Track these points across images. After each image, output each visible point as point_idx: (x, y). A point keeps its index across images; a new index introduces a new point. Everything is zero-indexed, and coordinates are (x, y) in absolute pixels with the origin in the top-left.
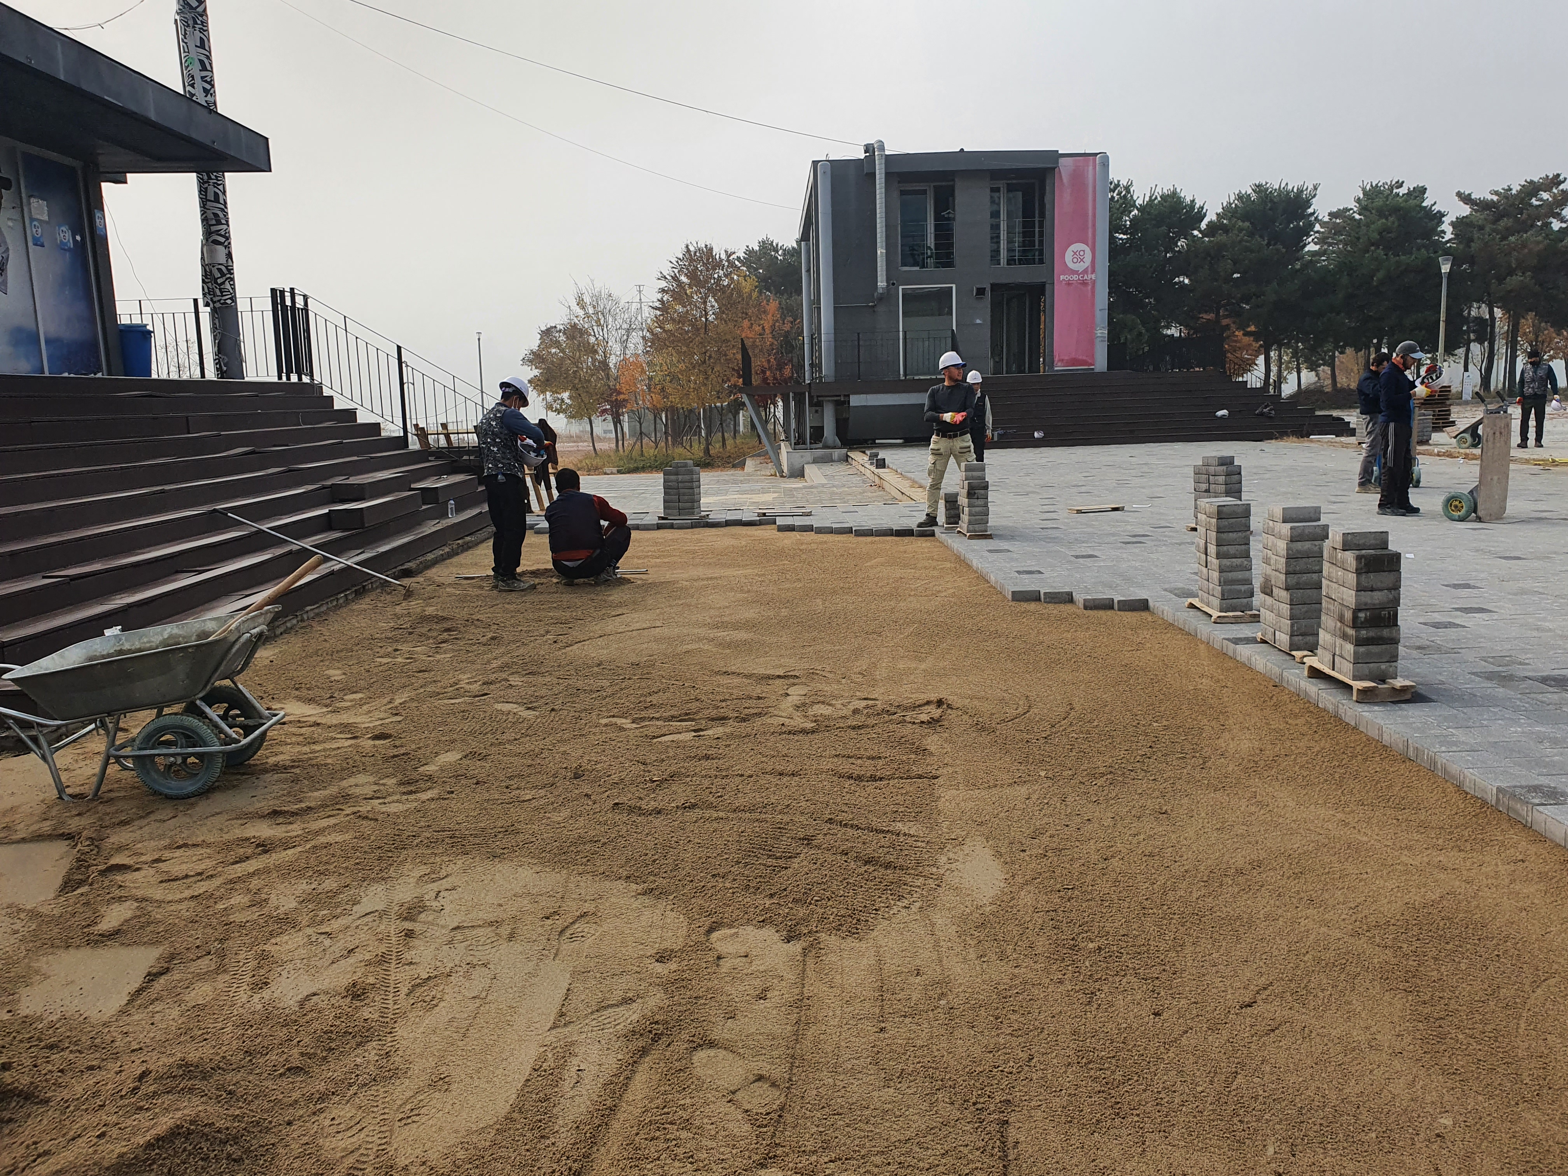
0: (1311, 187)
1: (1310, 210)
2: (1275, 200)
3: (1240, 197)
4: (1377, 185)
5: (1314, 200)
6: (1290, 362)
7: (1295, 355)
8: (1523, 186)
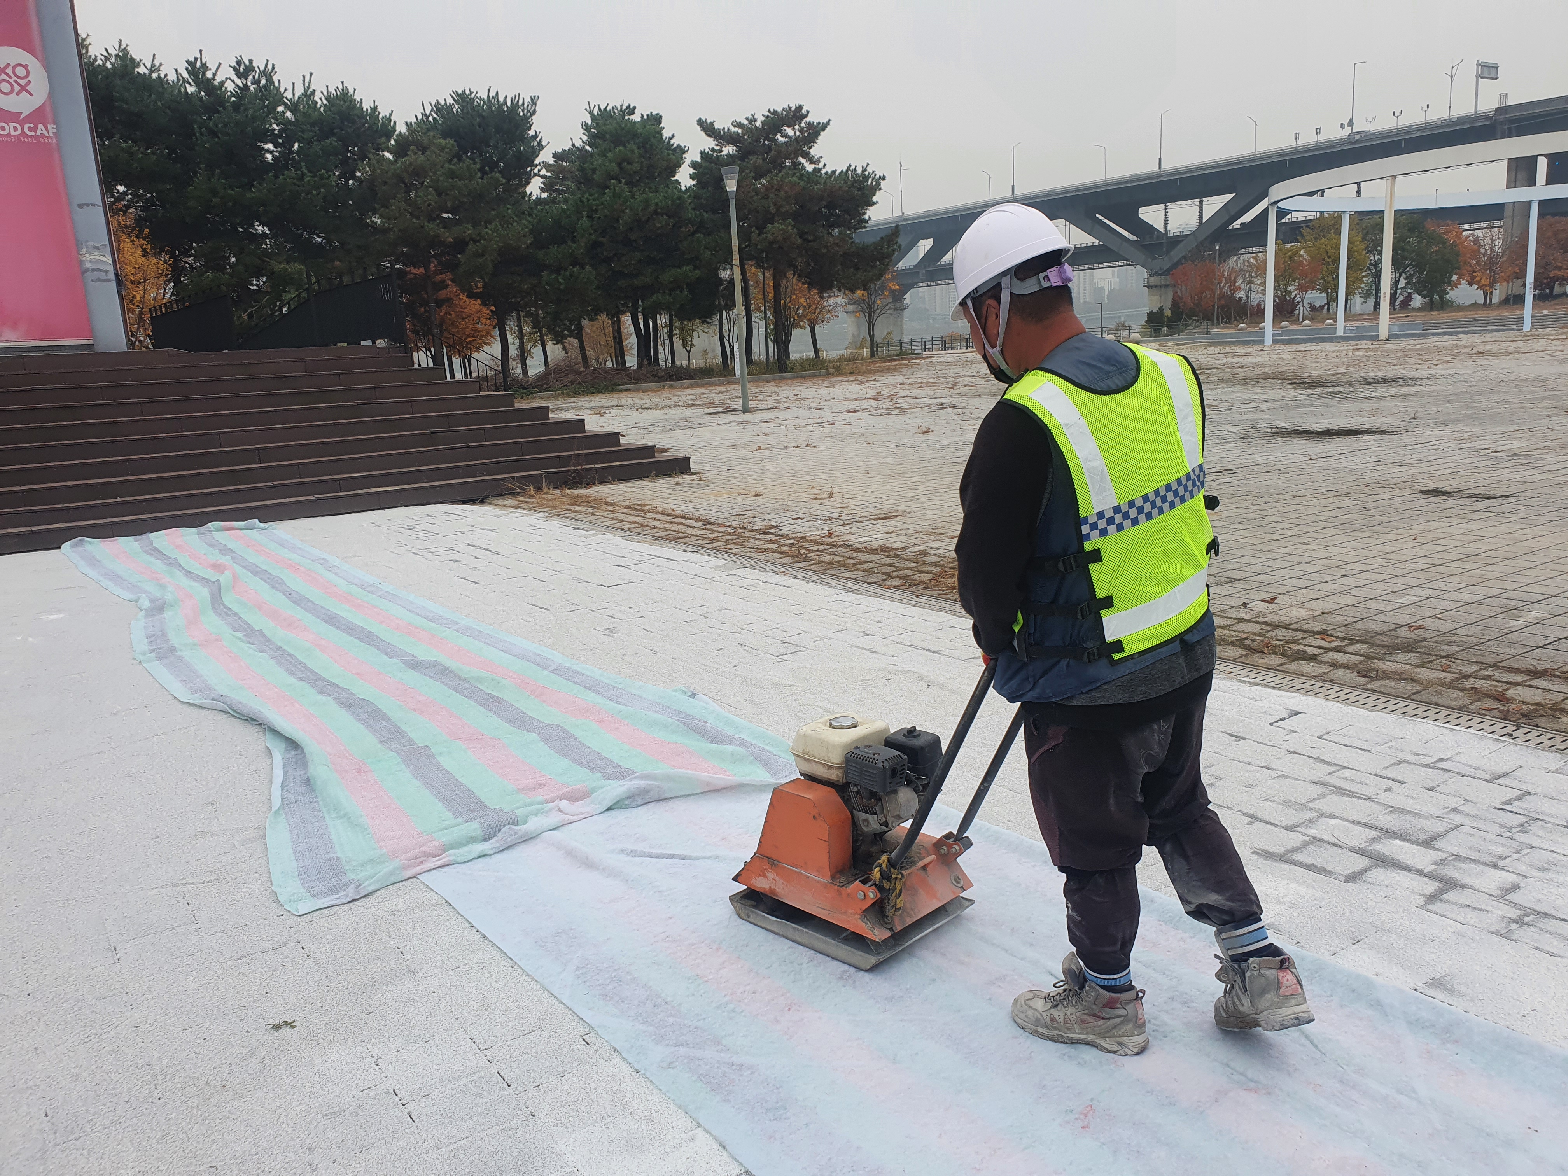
0: (528, 100)
1: (531, 133)
2: (484, 114)
3: (439, 108)
4: (605, 109)
5: (533, 117)
6: (531, 333)
7: (536, 325)
8: (768, 117)
